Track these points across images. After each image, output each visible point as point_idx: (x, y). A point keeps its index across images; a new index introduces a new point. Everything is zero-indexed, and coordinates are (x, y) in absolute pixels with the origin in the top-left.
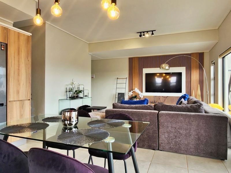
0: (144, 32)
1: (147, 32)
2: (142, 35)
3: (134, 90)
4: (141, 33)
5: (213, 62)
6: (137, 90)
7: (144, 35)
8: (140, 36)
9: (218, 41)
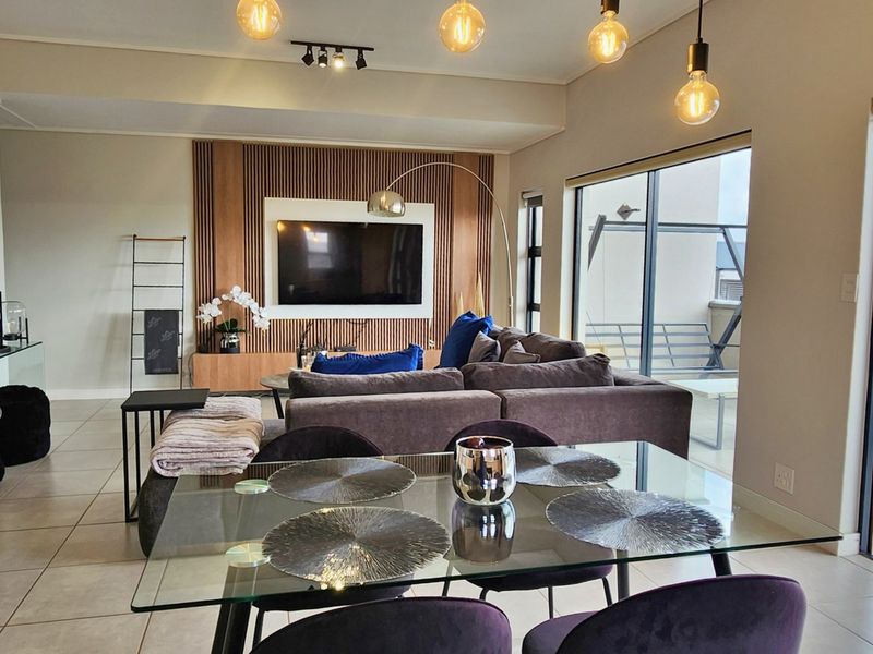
0: (323, 46)
1: (339, 48)
2: (316, 58)
3: (224, 297)
4: (310, 45)
5: (526, 196)
6: (241, 297)
7: (323, 59)
8: (308, 59)
9: (563, 128)
